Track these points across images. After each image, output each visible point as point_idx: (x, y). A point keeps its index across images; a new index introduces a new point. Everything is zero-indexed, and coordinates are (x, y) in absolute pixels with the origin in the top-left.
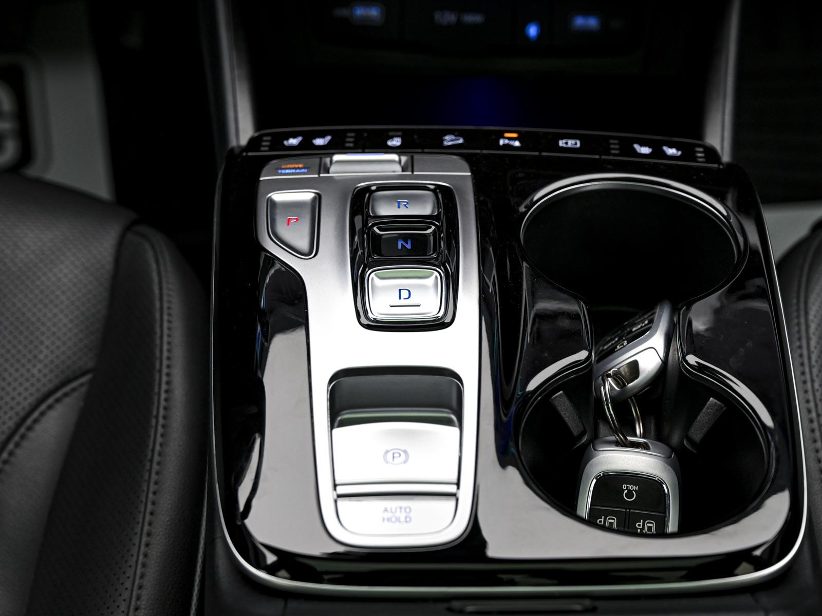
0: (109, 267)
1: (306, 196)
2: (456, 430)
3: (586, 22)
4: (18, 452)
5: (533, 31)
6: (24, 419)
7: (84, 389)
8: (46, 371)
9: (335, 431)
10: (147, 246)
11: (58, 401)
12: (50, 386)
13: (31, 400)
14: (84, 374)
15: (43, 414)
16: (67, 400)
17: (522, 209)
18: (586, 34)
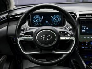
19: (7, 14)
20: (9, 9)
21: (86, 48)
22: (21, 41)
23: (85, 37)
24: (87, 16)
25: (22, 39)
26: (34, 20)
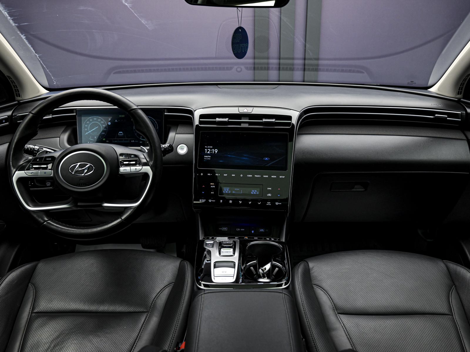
0: (178, 266)
1: (212, 242)
2: (234, 269)
3: (262, 230)
4: (160, 295)
5: (253, 232)
6: (162, 290)
7: (173, 285)
8: (166, 282)
9: (215, 269)
10: (185, 262)
11: (168, 287)
12: (167, 284)
13: (163, 286)
14: (173, 283)
15: (165, 289)
16: (169, 287)
17: (248, 244)
18: (262, 232)
19: (9, 113)
20: (19, 98)
21: (210, 201)
22: (20, 180)
23: (209, 174)
24: (218, 119)
25: (25, 175)
26: (85, 128)
